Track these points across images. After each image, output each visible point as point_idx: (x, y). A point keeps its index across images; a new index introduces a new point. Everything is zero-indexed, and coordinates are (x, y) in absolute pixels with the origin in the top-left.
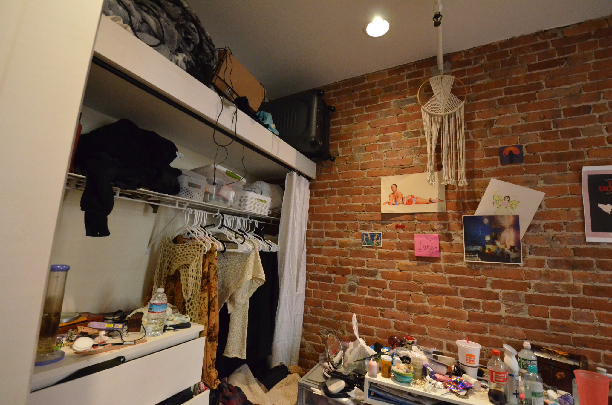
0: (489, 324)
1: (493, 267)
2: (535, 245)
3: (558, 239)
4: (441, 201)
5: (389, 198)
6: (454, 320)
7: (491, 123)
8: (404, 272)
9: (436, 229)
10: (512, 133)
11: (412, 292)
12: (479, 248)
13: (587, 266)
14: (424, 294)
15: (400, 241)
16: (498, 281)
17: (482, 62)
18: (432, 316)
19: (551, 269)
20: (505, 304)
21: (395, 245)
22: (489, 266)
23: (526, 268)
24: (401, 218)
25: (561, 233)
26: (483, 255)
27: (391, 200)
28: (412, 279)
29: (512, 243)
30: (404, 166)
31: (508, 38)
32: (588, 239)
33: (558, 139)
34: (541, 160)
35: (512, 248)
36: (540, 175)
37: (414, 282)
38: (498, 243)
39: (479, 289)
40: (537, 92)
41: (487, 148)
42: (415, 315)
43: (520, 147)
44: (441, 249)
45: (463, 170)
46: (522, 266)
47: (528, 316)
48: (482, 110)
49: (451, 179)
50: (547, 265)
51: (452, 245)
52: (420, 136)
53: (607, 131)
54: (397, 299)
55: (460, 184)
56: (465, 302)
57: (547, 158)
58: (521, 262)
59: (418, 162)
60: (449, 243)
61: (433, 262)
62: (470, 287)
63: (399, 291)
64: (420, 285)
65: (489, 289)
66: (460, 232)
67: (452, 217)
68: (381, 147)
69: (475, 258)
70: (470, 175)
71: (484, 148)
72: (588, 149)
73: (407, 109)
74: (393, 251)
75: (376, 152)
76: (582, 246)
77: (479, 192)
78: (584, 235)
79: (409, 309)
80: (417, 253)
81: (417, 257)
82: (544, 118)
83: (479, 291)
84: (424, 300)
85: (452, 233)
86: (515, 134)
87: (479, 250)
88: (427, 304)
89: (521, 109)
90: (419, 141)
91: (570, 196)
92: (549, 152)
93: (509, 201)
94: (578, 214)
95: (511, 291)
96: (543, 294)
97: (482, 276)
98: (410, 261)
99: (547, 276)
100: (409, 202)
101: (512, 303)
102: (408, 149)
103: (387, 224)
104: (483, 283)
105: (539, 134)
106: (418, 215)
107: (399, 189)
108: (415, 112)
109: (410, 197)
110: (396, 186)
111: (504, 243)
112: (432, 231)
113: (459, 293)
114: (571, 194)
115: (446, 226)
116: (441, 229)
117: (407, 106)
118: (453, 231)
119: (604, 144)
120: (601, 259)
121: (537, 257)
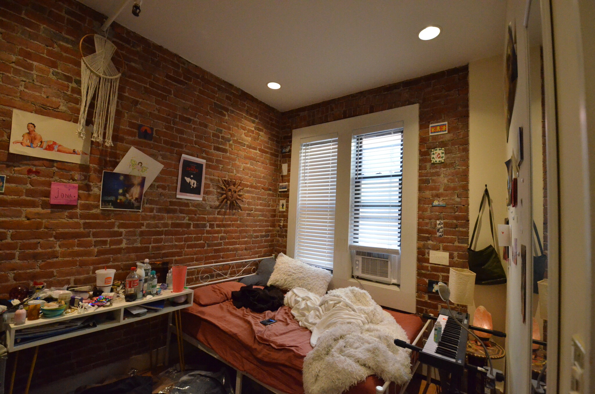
0: (112, 256)
1: (121, 213)
2: (150, 198)
3: (164, 195)
4: (86, 154)
5: (22, 138)
6: (84, 258)
7: (136, 103)
8: (34, 220)
9: (76, 179)
10: (149, 117)
11: (40, 240)
12: (113, 198)
13: (174, 211)
14: (55, 240)
15: (32, 188)
16: (124, 223)
17: (138, 49)
18: (62, 259)
19: (156, 214)
20: (126, 239)
21: (24, 191)
22: (118, 212)
23: (143, 213)
24: (36, 163)
25: (165, 191)
26: (115, 204)
27: (25, 140)
28: (43, 227)
29: (137, 196)
30: (48, 108)
31: (159, 45)
32: (178, 196)
33: (173, 132)
34: (162, 143)
35: (136, 199)
36: (161, 152)
37: (46, 230)
38: (127, 195)
39: (108, 230)
40: (168, 96)
41: (130, 120)
42: (42, 261)
43: (152, 129)
44: (79, 197)
45: (110, 132)
46: (141, 212)
47: (139, 245)
48: (132, 89)
49: (100, 137)
50: (155, 211)
51: (89, 195)
52: (71, 83)
53: (195, 137)
54: (20, 249)
55: (106, 144)
56: (95, 242)
57: (166, 142)
58: (140, 209)
59: (66, 109)
60: (87, 192)
61: (69, 210)
62: (102, 230)
63: (24, 241)
64: (52, 232)
65: (116, 229)
66: (99, 184)
67: (94, 170)
68: (17, 72)
69: (109, 206)
70: (115, 138)
71: (128, 120)
72: (186, 144)
73: (60, 46)
74: (21, 197)
75: (10, 75)
76: (174, 200)
77: (119, 153)
78: (176, 194)
79: (35, 257)
80: (53, 201)
81: (52, 205)
82: (169, 115)
83: (109, 231)
84: (55, 245)
85: (92, 184)
86: (150, 118)
87: (113, 199)
88: (58, 248)
89: (157, 102)
90: (70, 88)
91: (173, 170)
92: (167, 139)
93: (141, 166)
94: (175, 181)
95: (131, 229)
96: (150, 229)
97: (112, 220)
98: (43, 208)
99: (154, 218)
100: (50, 148)
101: (131, 238)
102: (56, 91)
103: (15, 167)
104: (112, 225)
105: (164, 125)
106: (59, 163)
107: (39, 131)
108: (70, 56)
109: (52, 143)
110: (35, 127)
111: (132, 196)
112: (71, 181)
113: (91, 235)
114: (174, 169)
115: (87, 178)
116: (81, 180)
117: (62, 43)
118: (93, 183)
119: (193, 144)
120: (182, 208)
121: (150, 206)
